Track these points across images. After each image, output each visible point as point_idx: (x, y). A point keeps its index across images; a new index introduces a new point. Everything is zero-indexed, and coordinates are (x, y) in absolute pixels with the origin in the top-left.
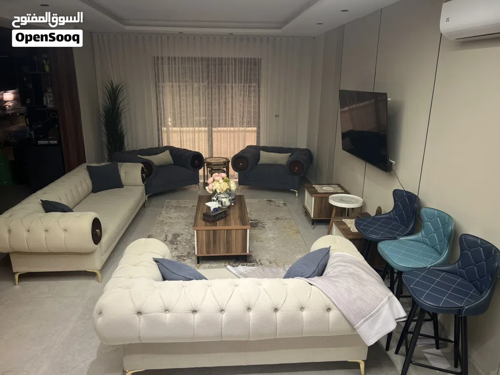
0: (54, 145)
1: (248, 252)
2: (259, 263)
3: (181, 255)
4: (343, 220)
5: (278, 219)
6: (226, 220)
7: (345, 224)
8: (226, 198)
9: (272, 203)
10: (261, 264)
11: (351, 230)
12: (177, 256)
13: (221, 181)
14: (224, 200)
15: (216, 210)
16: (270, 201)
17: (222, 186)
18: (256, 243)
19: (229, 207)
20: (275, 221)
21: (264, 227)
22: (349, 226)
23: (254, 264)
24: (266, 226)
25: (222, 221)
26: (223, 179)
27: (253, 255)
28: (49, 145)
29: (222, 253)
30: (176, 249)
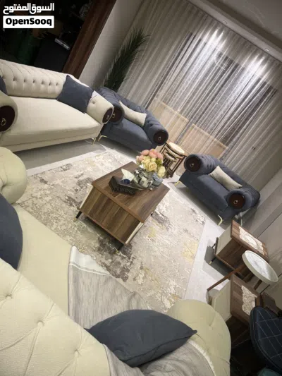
0: (65, 49)
1: (127, 242)
2: (131, 260)
3: (74, 198)
4: (243, 287)
5: (186, 231)
6: (129, 198)
7: (241, 293)
8: (147, 178)
9: (194, 214)
10: (132, 262)
11: (243, 306)
12: (69, 198)
13: (154, 160)
14: (144, 179)
15: (127, 181)
16: (194, 211)
17: (151, 164)
18: (147, 237)
19: (145, 189)
20: (182, 231)
21: (167, 229)
22: (245, 299)
23: (125, 258)
24: (170, 230)
25: (125, 196)
26: (157, 159)
27: (134, 247)
28: (62, 47)
29: (103, 224)
30: (76, 190)
